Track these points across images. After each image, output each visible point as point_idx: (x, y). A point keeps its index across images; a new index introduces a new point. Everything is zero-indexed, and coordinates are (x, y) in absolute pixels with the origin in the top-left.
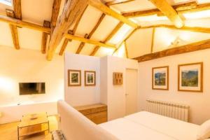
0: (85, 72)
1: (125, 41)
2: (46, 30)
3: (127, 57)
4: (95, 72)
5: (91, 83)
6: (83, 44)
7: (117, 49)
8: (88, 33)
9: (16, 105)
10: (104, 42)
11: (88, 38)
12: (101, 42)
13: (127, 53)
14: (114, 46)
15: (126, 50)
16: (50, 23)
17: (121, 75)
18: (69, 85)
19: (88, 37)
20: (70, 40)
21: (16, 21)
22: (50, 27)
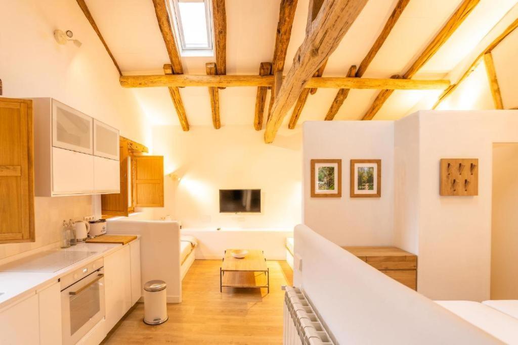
0: (353, 162)
1: (489, 51)
2: (265, 82)
3: (500, 106)
4: (378, 162)
5: (367, 192)
6: (343, 93)
7: (452, 88)
8: (358, 62)
9: (215, 229)
10: (405, 77)
11: (358, 75)
12: (395, 77)
13: (497, 92)
14: (442, 79)
15: (494, 81)
16: (271, 65)
17: (473, 167)
18: (314, 195)
19: (356, 73)
20: (313, 91)
21: (218, 78)
22: (271, 74)
